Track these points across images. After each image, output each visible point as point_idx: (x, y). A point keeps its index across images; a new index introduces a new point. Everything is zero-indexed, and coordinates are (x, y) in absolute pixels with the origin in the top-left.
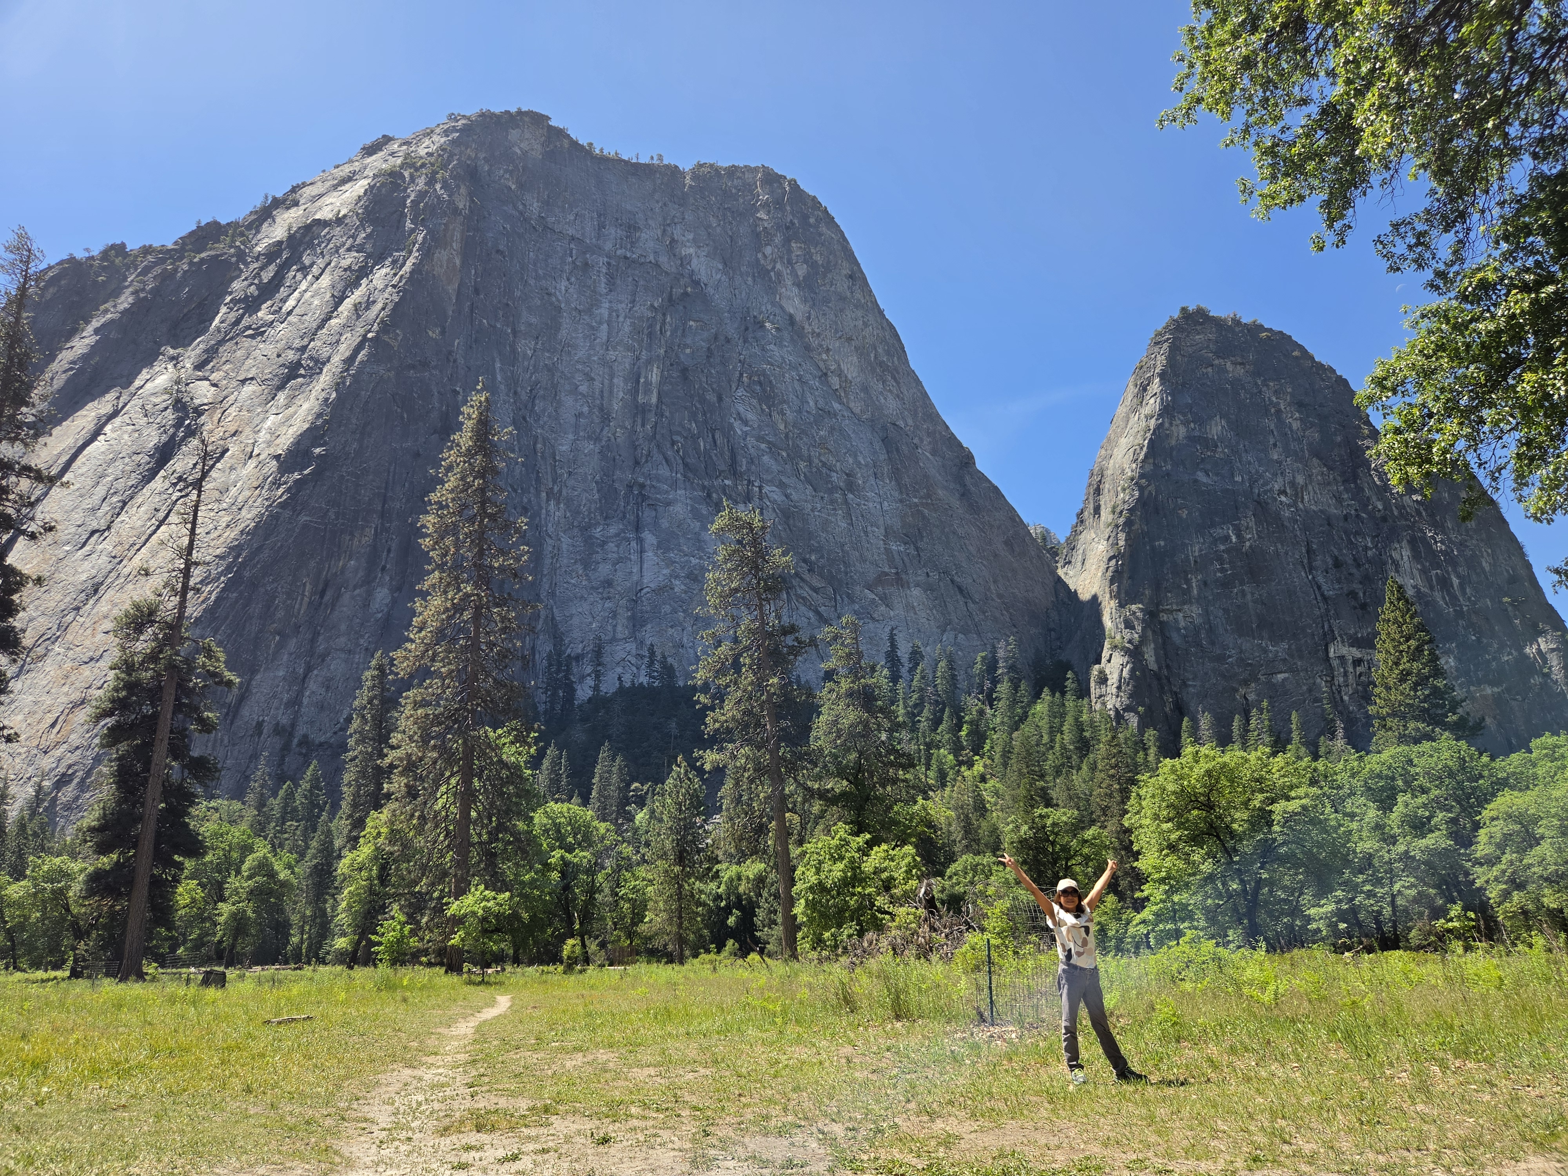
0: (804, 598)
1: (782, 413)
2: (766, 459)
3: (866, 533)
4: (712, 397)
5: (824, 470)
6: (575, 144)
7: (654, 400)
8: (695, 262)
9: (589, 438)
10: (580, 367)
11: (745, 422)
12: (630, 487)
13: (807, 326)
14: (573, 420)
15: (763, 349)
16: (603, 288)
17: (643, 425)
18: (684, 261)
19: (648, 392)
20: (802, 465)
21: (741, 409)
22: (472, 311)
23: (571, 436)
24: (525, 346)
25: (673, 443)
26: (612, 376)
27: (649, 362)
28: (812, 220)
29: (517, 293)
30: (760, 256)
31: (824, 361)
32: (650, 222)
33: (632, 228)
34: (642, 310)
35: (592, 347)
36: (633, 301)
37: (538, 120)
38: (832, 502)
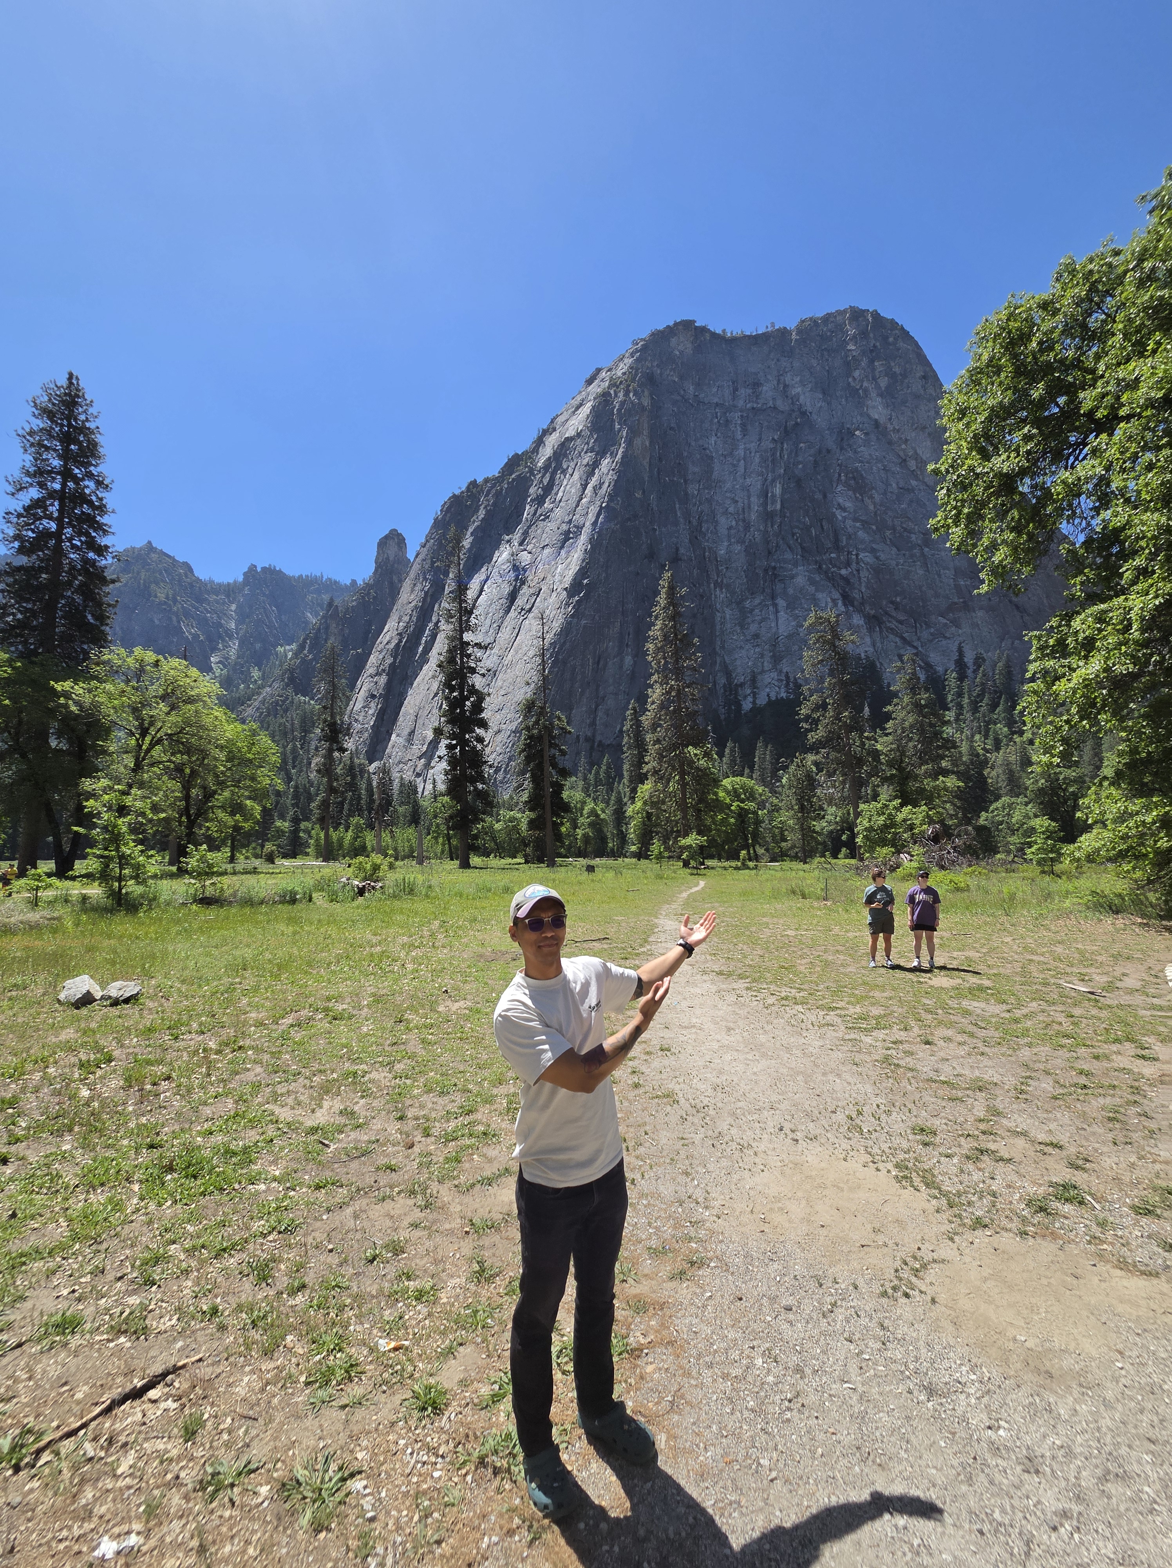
0: (892, 629)
1: (871, 497)
2: (861, 534)
3: (939, 576)
4: (818, 496)
5: (905, 534)
6: (714, 335)
7: (778, 507)
8: (802, 398)
9: (738, 542)
10: (728, 495)
11: (844, 509)
12: (766, 571)
13: (889, 426)
14: (726, 532)
15: (855, 452)
16: (739, 435)
17: (772, 526)
18: (794, 399)
19: (774, 502)
20: (888, 533)
21: (841, 501)
22: (659, 473)
23: (726, 544)
24: (693, 489)
25: (793, 534)
26: (749, 497)
27: (773, 481)
28: (891, 339)
29: (685, 454)
30: (850, 380)
31: (904, 450)
32: (769, 377)
33: (757, 385)
34: (767, 444)
35: (735, 479)
36: (760, 440)
37: (687, 325)
38: (912, 556)
